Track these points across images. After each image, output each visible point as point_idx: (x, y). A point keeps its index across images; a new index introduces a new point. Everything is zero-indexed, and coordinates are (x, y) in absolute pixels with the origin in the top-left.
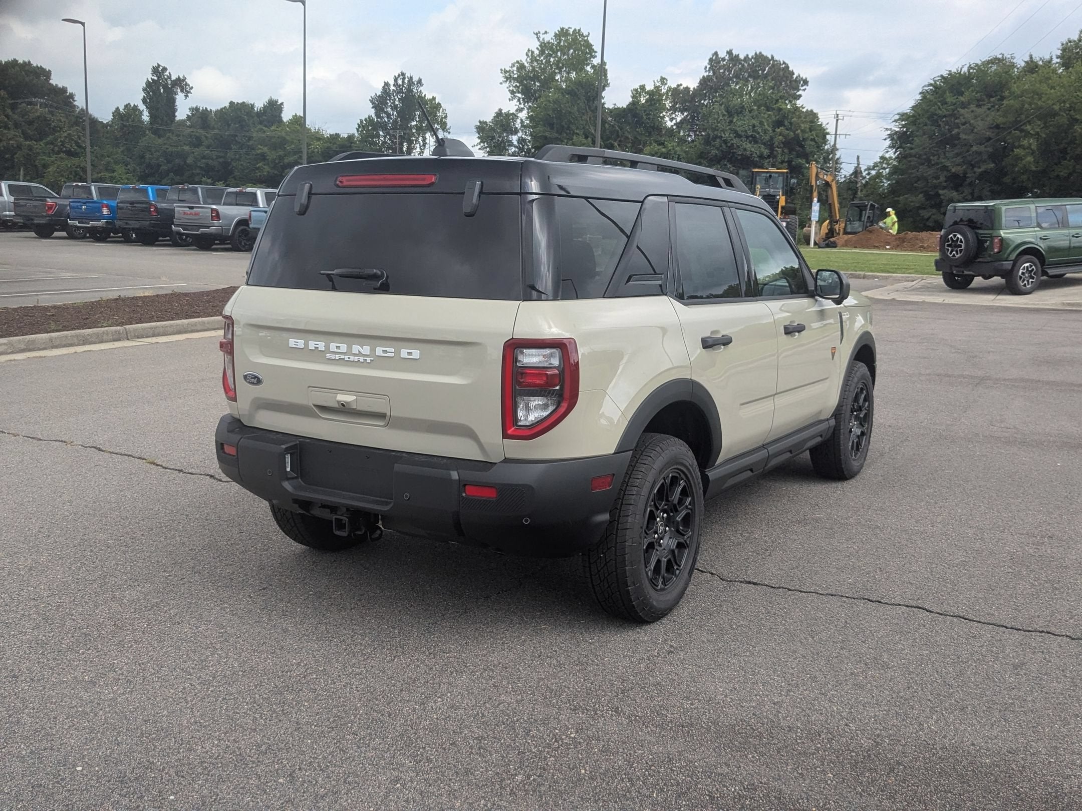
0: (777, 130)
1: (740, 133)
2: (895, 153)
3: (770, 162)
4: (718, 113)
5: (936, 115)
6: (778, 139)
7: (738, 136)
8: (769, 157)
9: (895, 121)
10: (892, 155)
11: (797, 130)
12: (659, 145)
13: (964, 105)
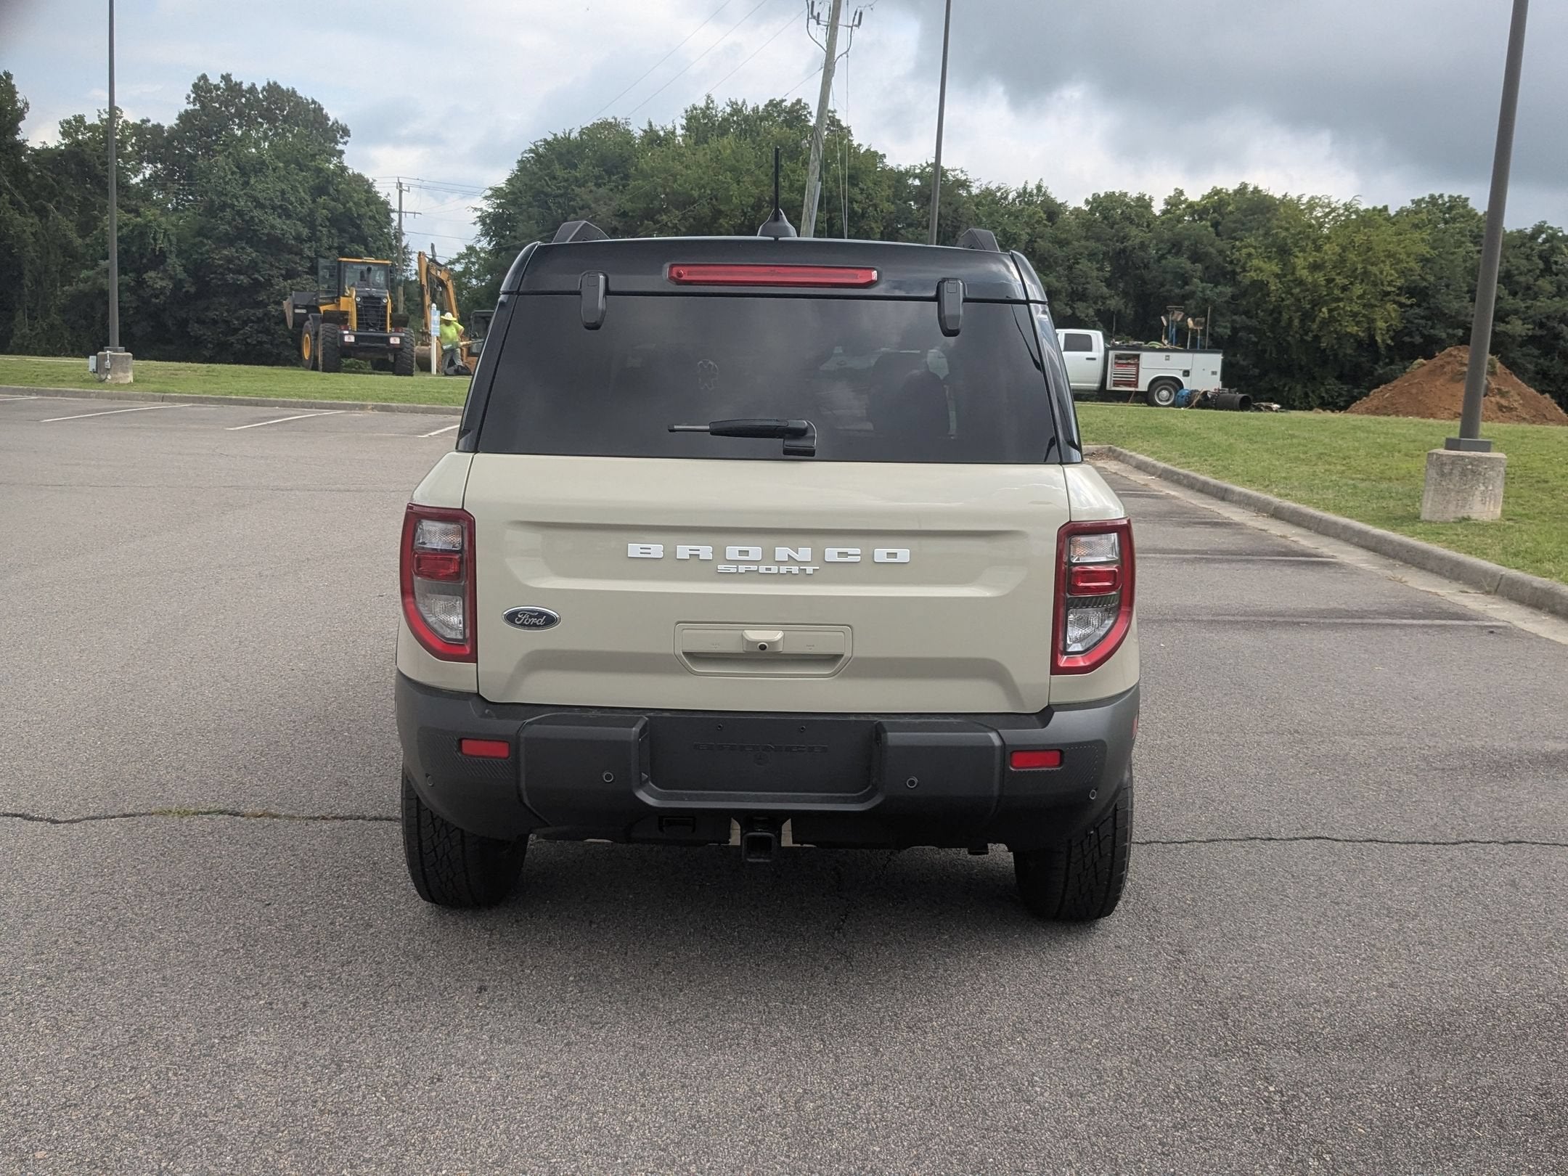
0: (318, 200)
1: (262, 201)
2: (489, 244)
3: (312, 246)
4: (224, 169)
5: (543, 192)
6: (321, 214)
7: (260, 205)
8: (310, 239)
9: (486, 198)
10: (486, 245)
11: (348, 202)
12: (129, 212)
13: (581, 183)
